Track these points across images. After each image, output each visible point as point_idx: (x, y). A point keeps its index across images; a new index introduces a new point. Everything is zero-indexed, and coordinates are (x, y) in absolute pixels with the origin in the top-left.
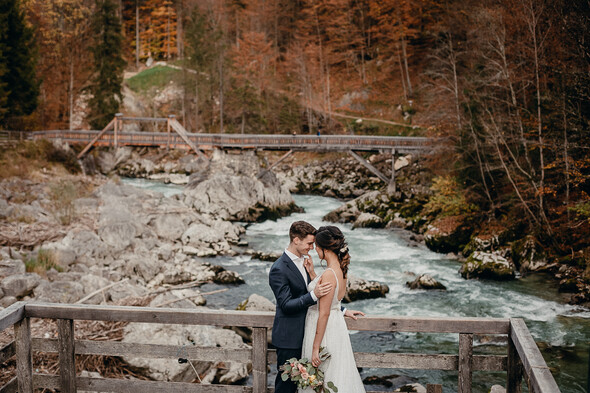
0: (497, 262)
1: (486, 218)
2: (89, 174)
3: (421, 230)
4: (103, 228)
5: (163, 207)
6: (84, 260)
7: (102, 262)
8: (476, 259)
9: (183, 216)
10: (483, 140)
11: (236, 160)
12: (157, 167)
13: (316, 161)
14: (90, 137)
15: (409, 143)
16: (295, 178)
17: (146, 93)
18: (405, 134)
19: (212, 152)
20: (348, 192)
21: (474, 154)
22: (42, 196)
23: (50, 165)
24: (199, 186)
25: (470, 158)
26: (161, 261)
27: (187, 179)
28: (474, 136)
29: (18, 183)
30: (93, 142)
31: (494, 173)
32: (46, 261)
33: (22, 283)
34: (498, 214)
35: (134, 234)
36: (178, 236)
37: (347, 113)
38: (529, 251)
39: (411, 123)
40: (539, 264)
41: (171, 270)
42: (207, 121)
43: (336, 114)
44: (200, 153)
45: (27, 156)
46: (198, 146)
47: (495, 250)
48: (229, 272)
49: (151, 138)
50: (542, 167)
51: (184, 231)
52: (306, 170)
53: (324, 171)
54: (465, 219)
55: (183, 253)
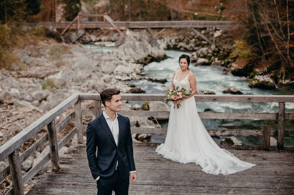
0: (267, 81)
1: (260, 59)
2: (66, 42)
3: (229, 66)
4: (76, 68)
5: (104, 57)
6: (68, 83)
7: (77, 84)
8: (256, 79)
9: (113, 62)
10: (259, 22)
11: (137, 34)
12: (98, 39)
13: (175, 34)
14: (66, 25)
15: (221, 24)
16: (165, 42)
17: (91, 3)
18: (219, 20)
19: (126, 30)
20: (192, 49)
21: (255, 28)
22: (45, 53)
23: (48, 39)
24: (120, 47)
25: (253, 31)
26: (105, 83)
27: (113, 44)
28: (255, 20)
29: (34, 48)
30: (67, 27)
31: (264, 38)
32: (51, 84)
33: (41, 95)
34: (267, 57)
35: (91, 71)
36: (112, 71)
37: (190, 10)
38: (282, 75)
39: (222, 14)
40: (287, 81)
41: (110, 86)
42: (121, 16)
43: (185, 11)
44: (120, 31)
45: (36, 35)
46: (119, 28)
47: (265, 75)
48: (138, 87)
49: (96, 24)
50: (289, 34)
51: (114, 69)
52: (171, 38)
53: (180, 39)
54: (250, 60)
55: (115, 79)
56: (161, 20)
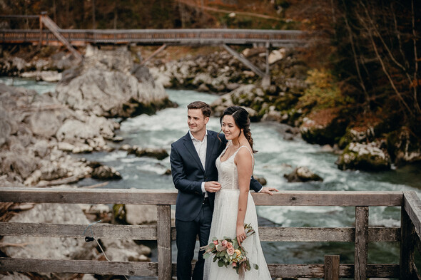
0: (373, 154)
1: (361, 110)
3: (296, 123)
5: (37, 104)
8: (352, 151)
9: (57, 113)
10: (358, 33)
11: (108, 56)
12: (29, 65)
13: (189, 56)
15: (283, 36)
16: (168, 73)
18: (278, 28)
19: (84, 48)
20: (222, 87)
21: (349, 46)
24: (72, 83)
25: (345, 51)
26: (37, 159)
27: (59, 76)
28: (349, 28)
31: (369, 65)
34: (373, 106)
35: (9, 132)
36: (52, 134)
37: (220, 7)
38: (404, 142)
39: (284, 16)
40: (413, 155)
41: (48, 166)
42: (78, 17)
43: (209, 9)
44: (72, 50)
46: (70, 42)
47: (371, 142)
48: (106, 167)
50: (416, 59)
51: (59, 128)
52: (179, 65)
53: (198, 66)
54: (341, 112)
55: (59, 149)
56: (161, 27)
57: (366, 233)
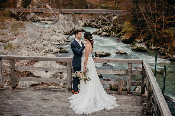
0: (142, 47)
1: (139, 34)
2: (22, 21)
3: (120, 37)
4: (27, 37)
5: (45, 30)
6: (21, 46)
7: (27, 46)
8: (136, 46)
9: (51, 33)
10: (139, 11)
11: (66, 17)
12: (43, 19)
13: (90, 17)
14: (23, 10)
15: (117, 12)
16: (84, 22)
18: (116, 9)
19: (59, 14)
20: (99, 26)
21: (136, 15)
22: (9, 27)
23: (11, 18)
24: (55, 24)
25: (135, 16)
26: (44, 46)
27: (52, 22)
28: (136, 10)
29: (1, 23)
31: (142, 20)
32: (10, 46)
33: (3, 52)
35: (36, 38)
36: (49, 39)
37: (99, 3)
38: (152, 43)
39: (118, 6)
40: (154, 47)
41: (47, 49)
42: (58, 5)
43: (96, 3)
44: (55, 14)
45: (4, 15)
46: (55, 12)
47: (142, 43)
48: (64, 49)
49: (41, 10)
50: (156, 19)
51: (51, 37)
52: (87, 20)
53: (92, 20)
54: (133, 34)
55: (51, 44)
56: (82, 8)
57: (131, 72)
